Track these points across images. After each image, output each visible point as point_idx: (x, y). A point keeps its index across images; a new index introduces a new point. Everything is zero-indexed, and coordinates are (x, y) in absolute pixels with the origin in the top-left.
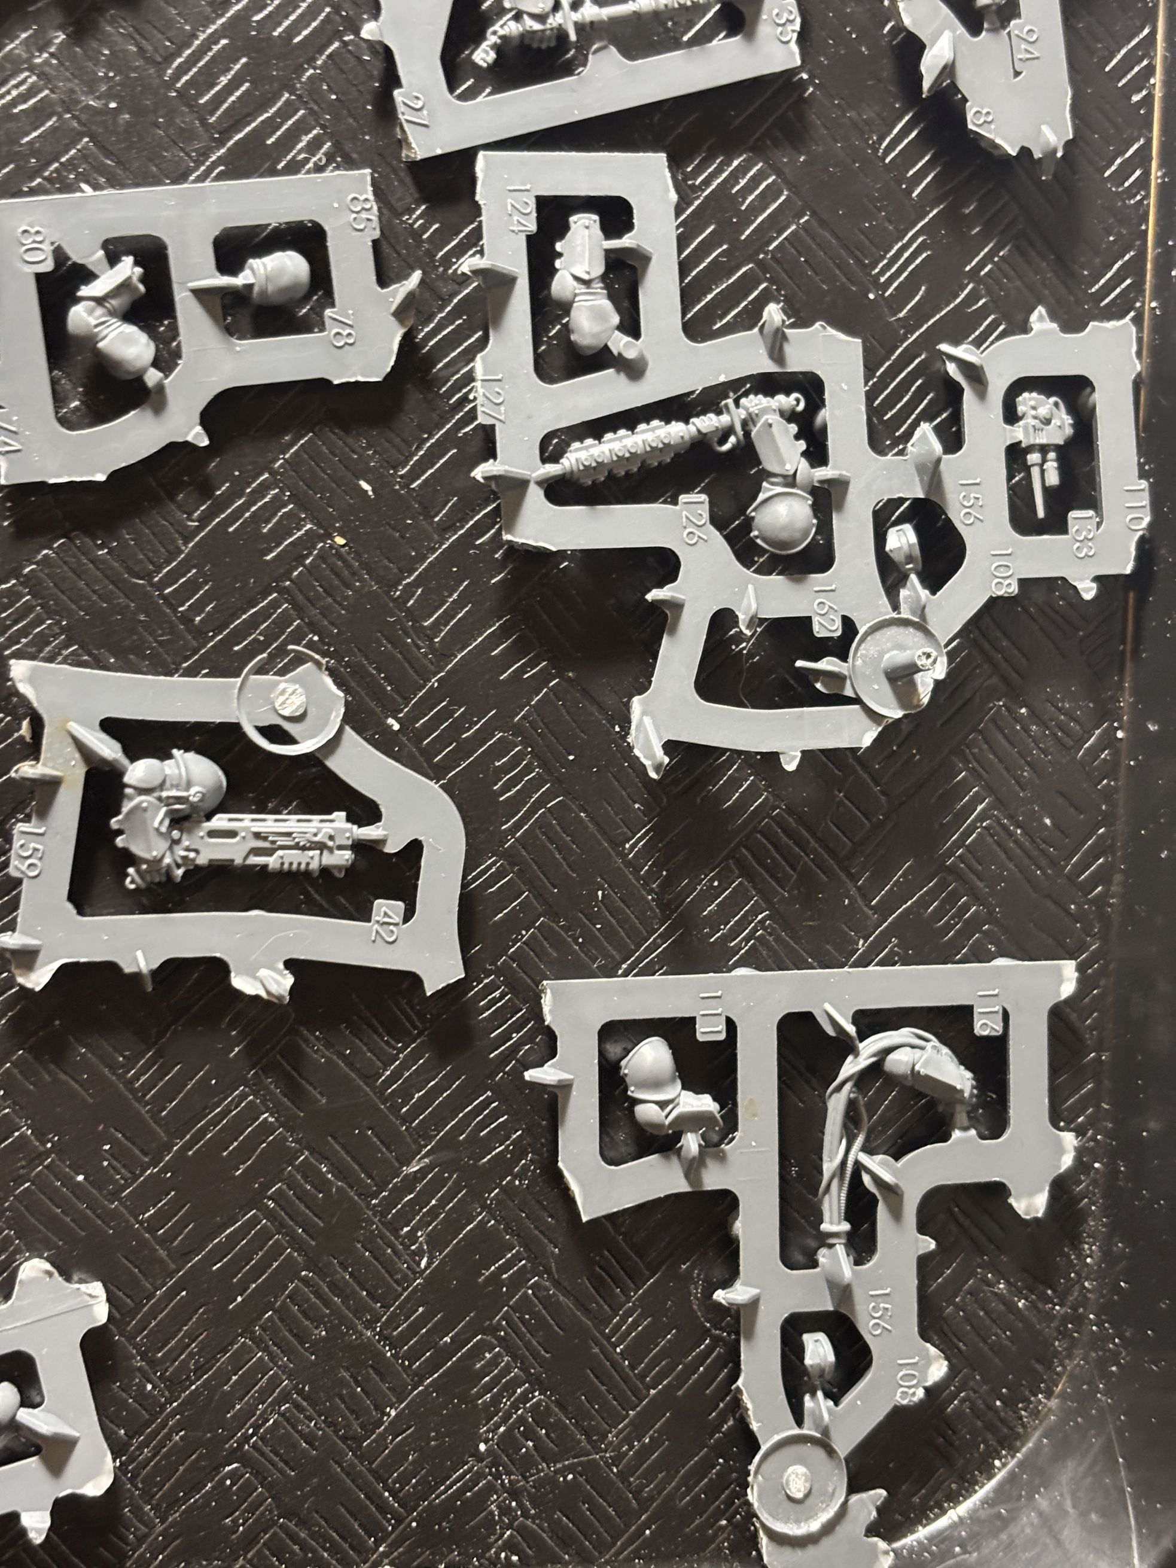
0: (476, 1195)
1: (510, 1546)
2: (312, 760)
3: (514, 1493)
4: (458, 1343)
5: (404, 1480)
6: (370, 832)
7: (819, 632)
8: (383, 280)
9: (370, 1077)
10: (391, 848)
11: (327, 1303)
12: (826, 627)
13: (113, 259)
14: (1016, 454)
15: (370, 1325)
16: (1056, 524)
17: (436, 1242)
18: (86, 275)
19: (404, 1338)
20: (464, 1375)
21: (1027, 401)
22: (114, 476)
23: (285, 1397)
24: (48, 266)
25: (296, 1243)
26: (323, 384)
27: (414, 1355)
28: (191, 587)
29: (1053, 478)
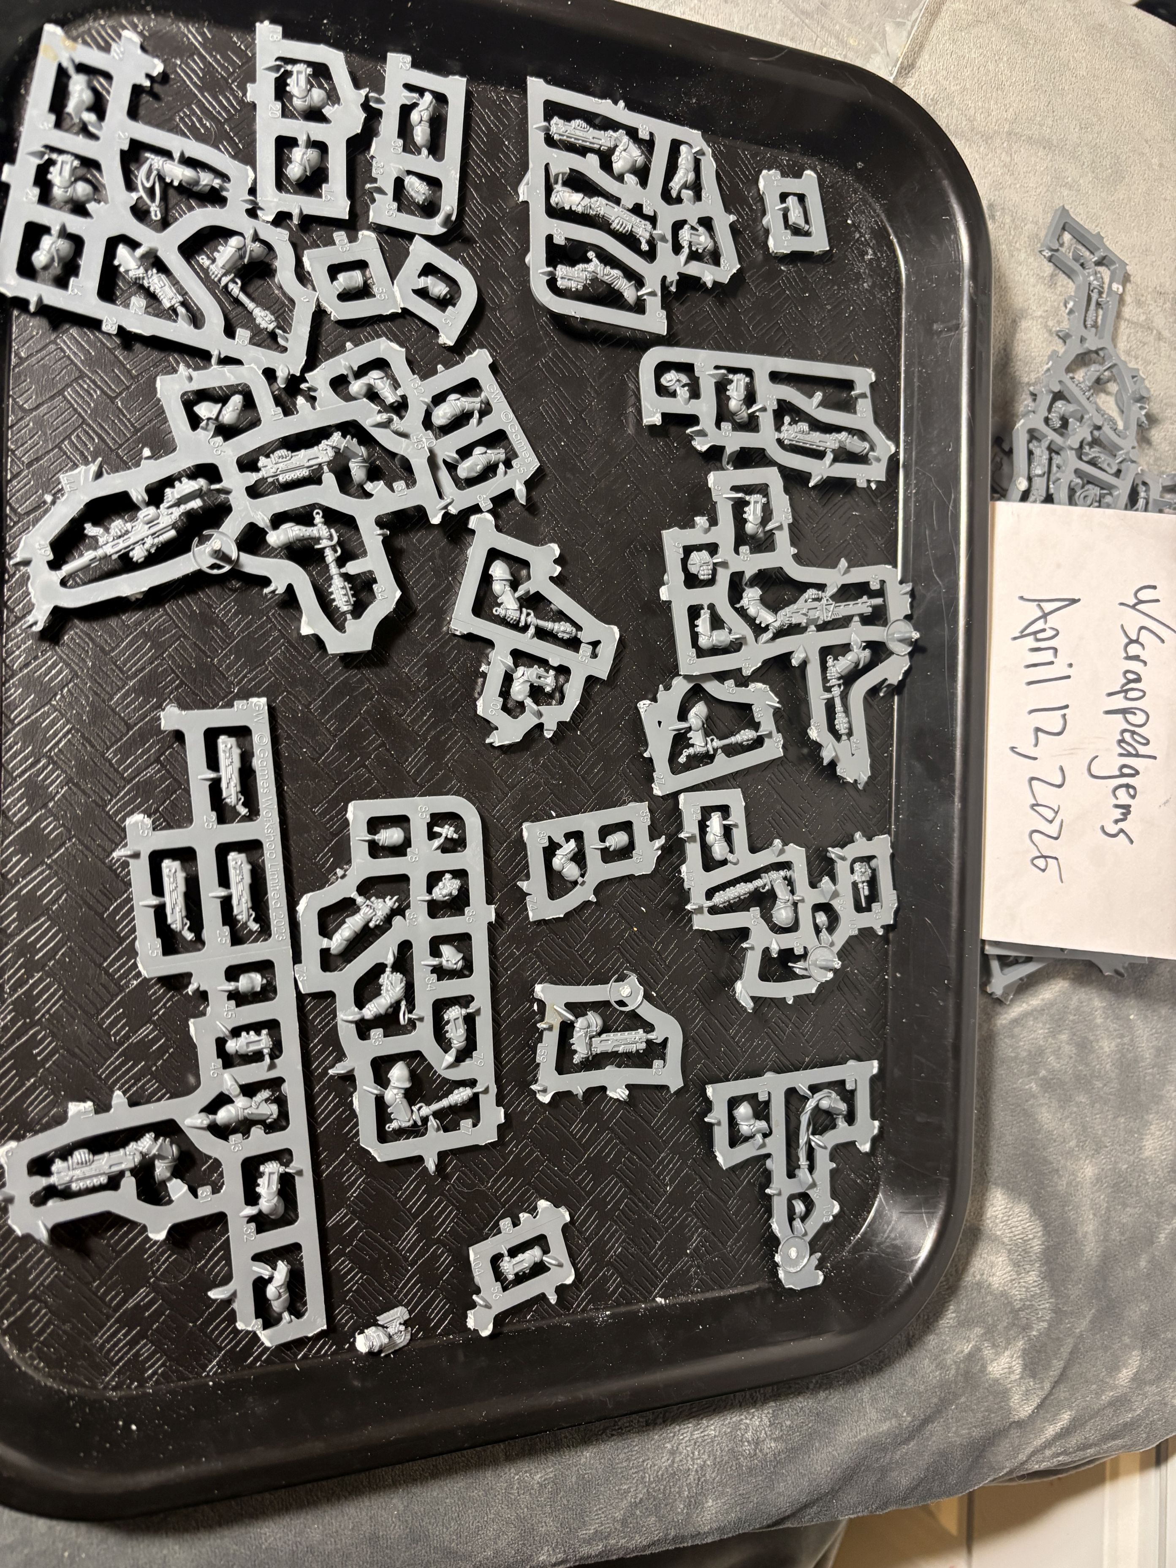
0: (685, 1162)
1: (697, 1286)
2: (633, 1011)
3: (699, 1267)
4: (680, 1215)
5: (663, 1266)
6: (651, 1036)
7: (797, 952)
8: (652, 838)
9: (649, 1123)
10: (659, 1041)
11: (637, 1206)
12: (798, 951)
13: (567, 841)
14: (855, 885)
15: (651, 1212)
16: (869, 909)
17: (672, 1181)
18: (560, 846)
19: (663, 1215)
20: (682, 1226)
21: (857, 866)
22: (566, 915)
23: (624, 1241)
24: (547, 844)
25: (627, 1186)
26: (633, 875)
27: (665, 1222)
28: (588, 950)
29: (867, 893)
